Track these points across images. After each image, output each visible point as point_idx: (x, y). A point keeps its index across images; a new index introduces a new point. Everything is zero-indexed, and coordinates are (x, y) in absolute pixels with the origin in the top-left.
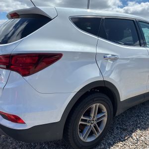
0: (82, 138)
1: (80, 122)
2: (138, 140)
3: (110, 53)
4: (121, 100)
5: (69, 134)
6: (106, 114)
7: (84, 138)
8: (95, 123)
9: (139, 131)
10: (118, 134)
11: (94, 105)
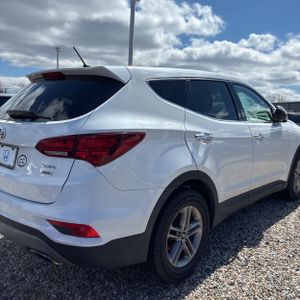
0: (171, 261)
1: (169, 236)
2: (247, 261)
3: (202, 131)
4: (220, 201)
5: (155, 253)
6: (200, 223)
7: (174, 261)
8: (187, 237)
9: (246, 249)
10: (217, 255)
11: (185, 209)
